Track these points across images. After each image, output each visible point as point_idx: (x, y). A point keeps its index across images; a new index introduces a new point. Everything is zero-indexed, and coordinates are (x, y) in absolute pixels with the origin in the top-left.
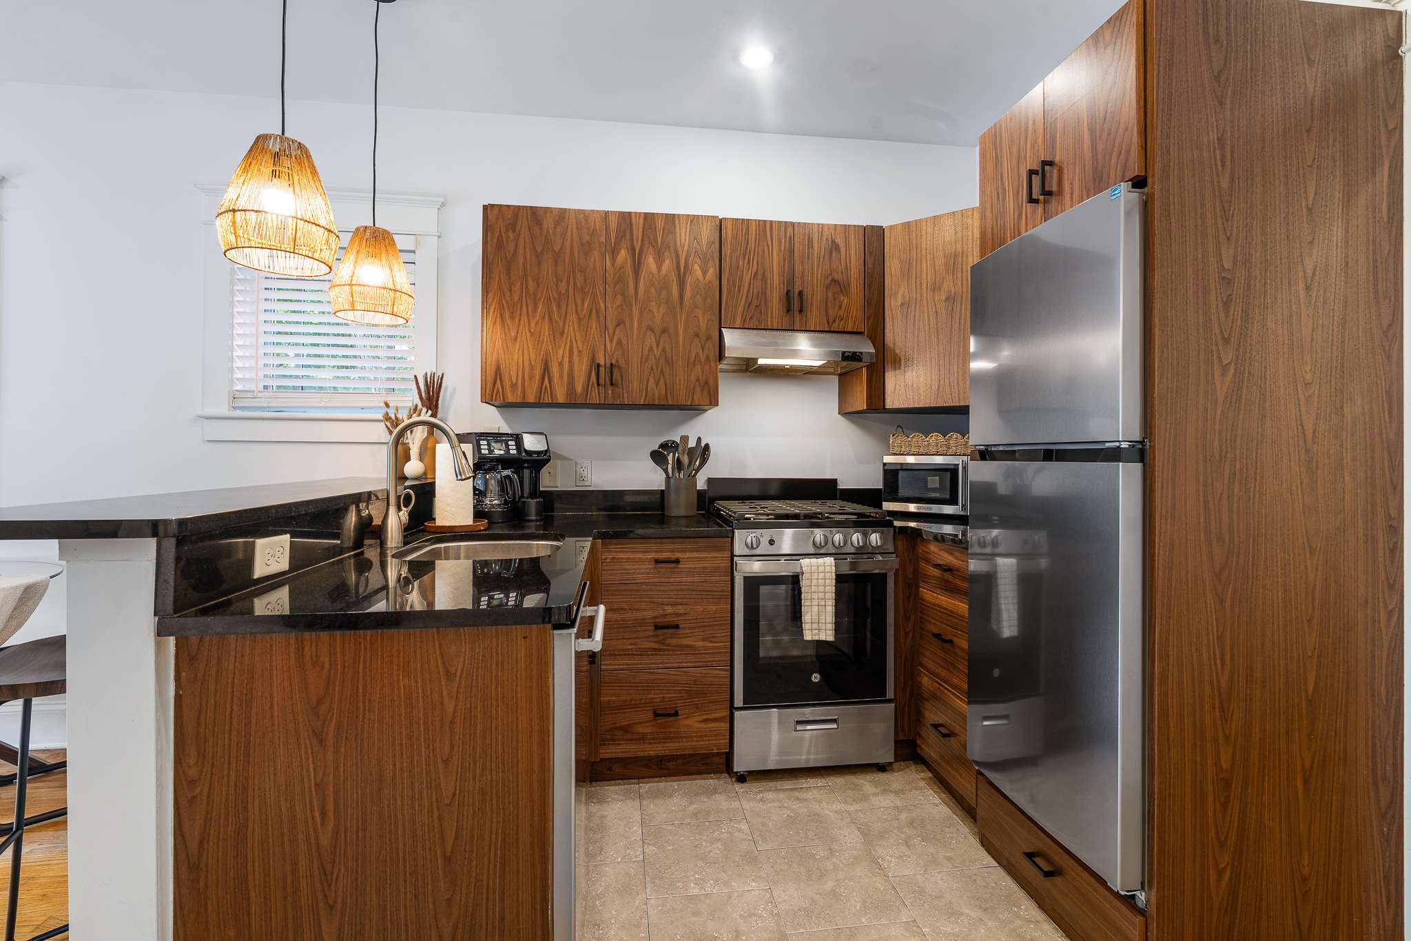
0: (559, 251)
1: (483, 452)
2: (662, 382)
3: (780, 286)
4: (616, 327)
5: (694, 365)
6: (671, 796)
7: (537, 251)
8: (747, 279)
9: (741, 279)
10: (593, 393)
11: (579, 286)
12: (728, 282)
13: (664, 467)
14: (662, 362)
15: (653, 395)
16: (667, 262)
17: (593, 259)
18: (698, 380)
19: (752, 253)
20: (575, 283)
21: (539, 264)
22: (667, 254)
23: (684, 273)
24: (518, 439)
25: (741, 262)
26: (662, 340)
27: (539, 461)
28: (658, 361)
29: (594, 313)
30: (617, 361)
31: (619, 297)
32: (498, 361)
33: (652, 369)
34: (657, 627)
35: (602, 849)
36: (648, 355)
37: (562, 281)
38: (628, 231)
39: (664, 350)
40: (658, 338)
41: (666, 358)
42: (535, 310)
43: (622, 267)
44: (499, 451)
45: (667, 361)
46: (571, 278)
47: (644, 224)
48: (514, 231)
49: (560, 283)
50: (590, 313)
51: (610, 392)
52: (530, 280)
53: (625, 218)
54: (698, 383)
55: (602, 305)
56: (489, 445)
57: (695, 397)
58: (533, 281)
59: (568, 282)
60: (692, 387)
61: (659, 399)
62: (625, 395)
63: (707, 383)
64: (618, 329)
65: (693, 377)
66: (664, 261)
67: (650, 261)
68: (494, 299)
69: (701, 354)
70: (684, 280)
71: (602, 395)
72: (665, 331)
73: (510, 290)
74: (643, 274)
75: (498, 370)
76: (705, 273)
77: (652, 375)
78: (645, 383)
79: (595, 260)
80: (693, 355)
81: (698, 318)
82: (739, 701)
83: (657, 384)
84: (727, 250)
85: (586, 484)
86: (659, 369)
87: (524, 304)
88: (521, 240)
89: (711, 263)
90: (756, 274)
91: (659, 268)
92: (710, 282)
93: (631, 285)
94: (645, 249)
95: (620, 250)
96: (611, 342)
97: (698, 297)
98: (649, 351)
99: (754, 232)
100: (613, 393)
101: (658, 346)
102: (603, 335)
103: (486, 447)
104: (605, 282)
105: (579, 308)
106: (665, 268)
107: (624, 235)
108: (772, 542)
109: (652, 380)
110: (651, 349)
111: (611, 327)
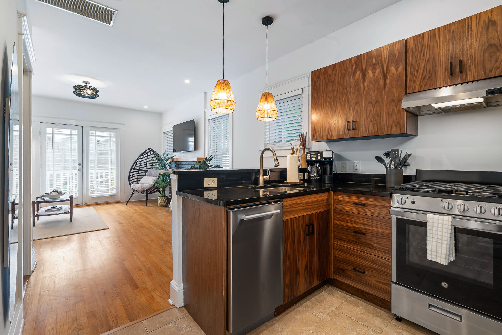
0: (334, 81)
1: (308, 158)
2: (376, 125)
3: (445, 62)
4: (356, 105)
5: (391, 115)
6: (358, 307)
7: (326, 83)
8: (422, 65)
9: (419, 66)
10: (347, 134)
11: (341, 92)
12: (411, 70)
13: (384, 164)
14: (376, 116)
15: (372, 131)
16: (378, 70)
17: (346, 79)
18: (394, 122)
19: (426, 50)
20: (339, 92)
21: (327, 88)
22: (378, 67)
23: (386, 73)
24: (321, 153)
25: (419, 57)
26: (376, 105)
27: (330, 162)
28: (373, 117)
29: (347, 101)
30: (356, 119)
31: (357, 92)
32: (315, 126)
33: (371, 120)
34: (355, 232)
35: (313, 307)
36: (369, 114)
37: (335, 92)
38: (360, 63)
39: (377, 111)
40: (374, 106)
41: (377, 114)
42: (326, 105)
43: (358, 79)
44: (314, 158)
45: (378, 116)
46: (338, 90)
47: (367, 57)
48: (319, 78)
49: (334, 92)
50: (345, 102)
51: (353, 132)
52: (324, 95)
53: (359, 58)
54: (394, 123)
55: (350, 97)
56: (310, 156)
57: (393, 130)
58: (325, 95)
59: (337, 92)
60: (391, 126)
61: (374, 133)
62: (359, 133)
63: (398, 123)
64: (356, 106)
65: (391, 121)
66: (376, 70)
67: (370, 73)
68: (313, 104)
69: (395, 109)
70: (386, 76)
71: (350, 134)
72: (377, 102)
73: (318, 100)
74: (367, 79)
75: (315, 129)
76: (397, 70)
77: (371, 122)
78: (368, 126)
79: (347, 80)
80: (391, 110)
81: (394, 92)
82: (394, 279)
83: (373, 126)
84: (410, 54)
85: (358, 171)
86: (375, 119)
87: (322, 104)
88: (321, 81)
89: (400, 64)
90: (428, 60)
91: (374, 74)
92: (400, 73)
93: (362, 85)
94: (367, 68)
95: (357, 72)
96: (354, 112)
97: (394, 82)
98: (370, 112)
99: (427, 39)
100: (354, 133)
101: (374, 110)
102: (350, 110)
103: (309, 156)
104: (351, 87)
105: (341, 100)
106: (377, 74)
107: (358, 65)
108: (413, 203)
109: (371, 125)
110: (371, 111)
111: (353, 105)
